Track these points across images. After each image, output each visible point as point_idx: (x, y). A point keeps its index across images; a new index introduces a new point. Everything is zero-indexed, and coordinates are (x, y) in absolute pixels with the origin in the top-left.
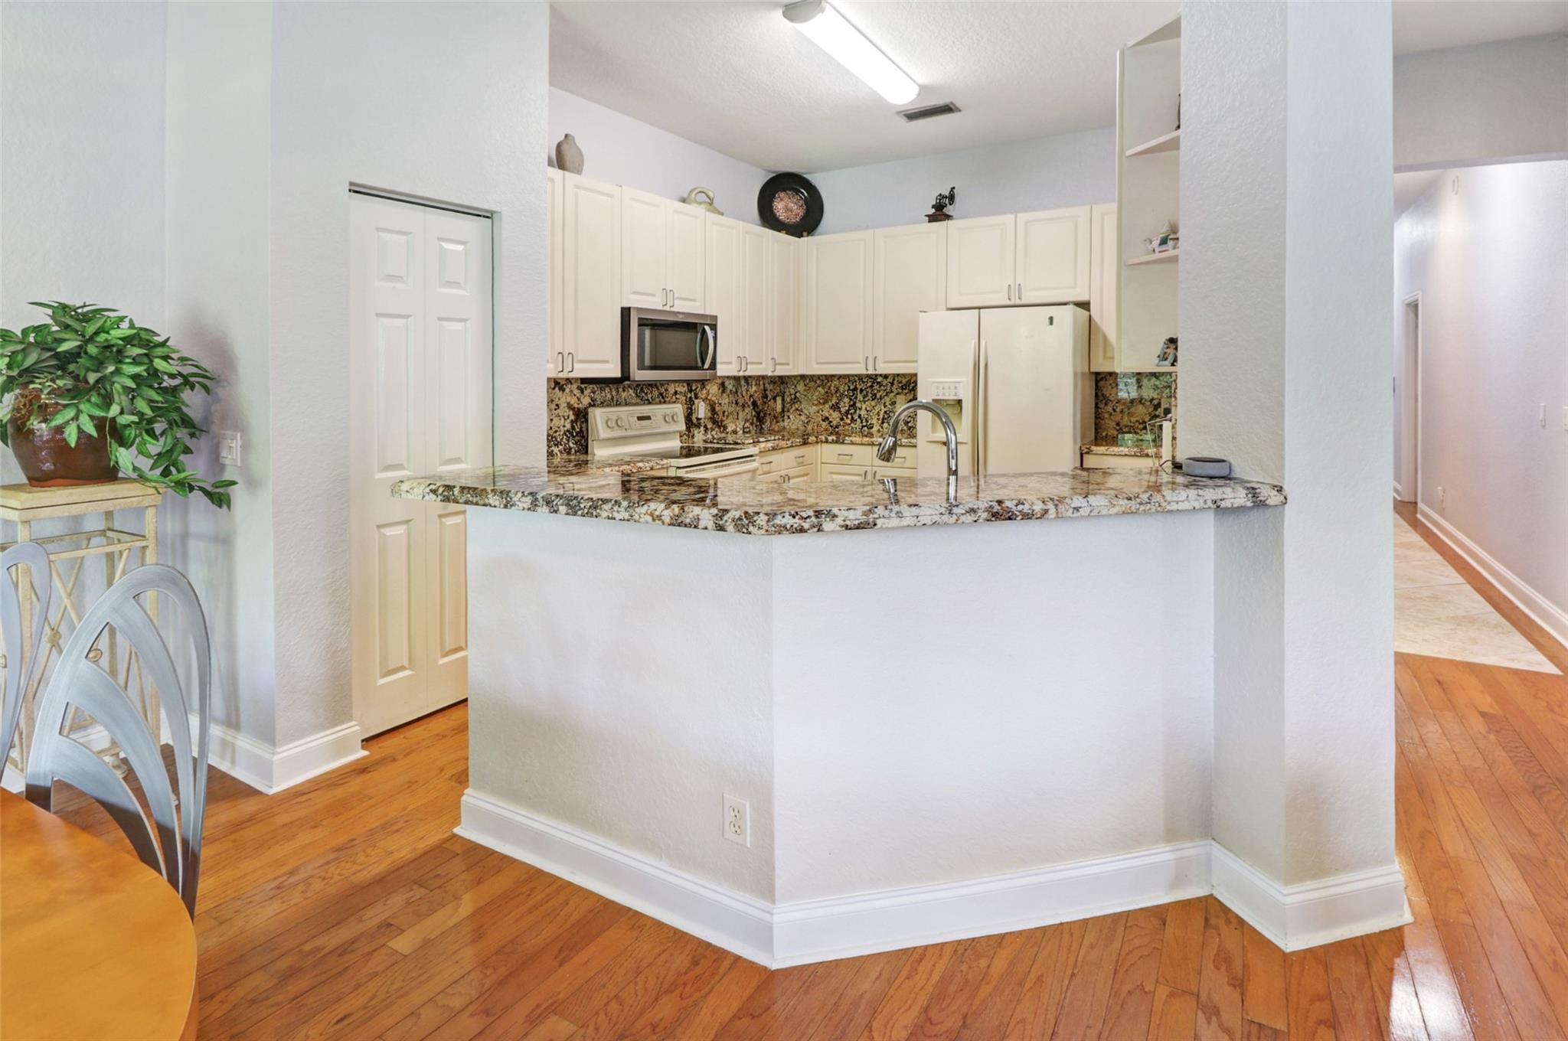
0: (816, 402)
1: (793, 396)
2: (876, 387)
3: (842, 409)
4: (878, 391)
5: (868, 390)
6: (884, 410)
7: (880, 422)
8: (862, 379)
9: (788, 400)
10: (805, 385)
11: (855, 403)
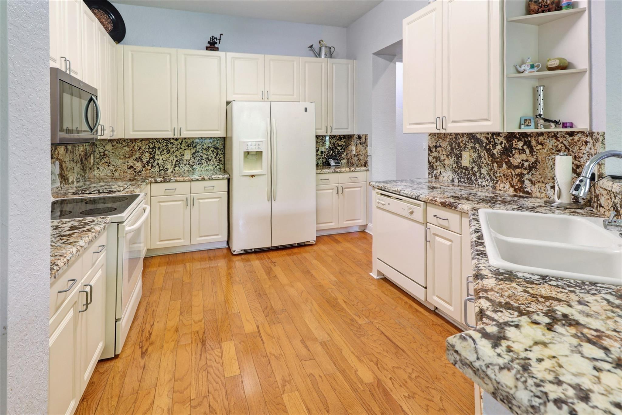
0: (122, 157)
1: (102, 154)
2: (169, 145)
3: (144, 160)
4: (172, 148)
5: (164, 147)
6: (175, 159)
7: (173, 167)
8: (159, 141)
9: (98, 156)
10: (113, 146)
11: (154, 156)
